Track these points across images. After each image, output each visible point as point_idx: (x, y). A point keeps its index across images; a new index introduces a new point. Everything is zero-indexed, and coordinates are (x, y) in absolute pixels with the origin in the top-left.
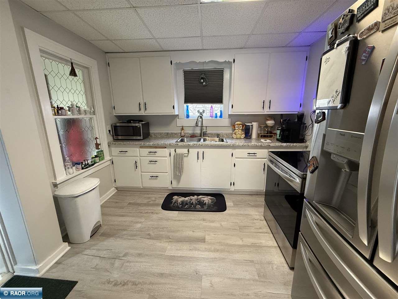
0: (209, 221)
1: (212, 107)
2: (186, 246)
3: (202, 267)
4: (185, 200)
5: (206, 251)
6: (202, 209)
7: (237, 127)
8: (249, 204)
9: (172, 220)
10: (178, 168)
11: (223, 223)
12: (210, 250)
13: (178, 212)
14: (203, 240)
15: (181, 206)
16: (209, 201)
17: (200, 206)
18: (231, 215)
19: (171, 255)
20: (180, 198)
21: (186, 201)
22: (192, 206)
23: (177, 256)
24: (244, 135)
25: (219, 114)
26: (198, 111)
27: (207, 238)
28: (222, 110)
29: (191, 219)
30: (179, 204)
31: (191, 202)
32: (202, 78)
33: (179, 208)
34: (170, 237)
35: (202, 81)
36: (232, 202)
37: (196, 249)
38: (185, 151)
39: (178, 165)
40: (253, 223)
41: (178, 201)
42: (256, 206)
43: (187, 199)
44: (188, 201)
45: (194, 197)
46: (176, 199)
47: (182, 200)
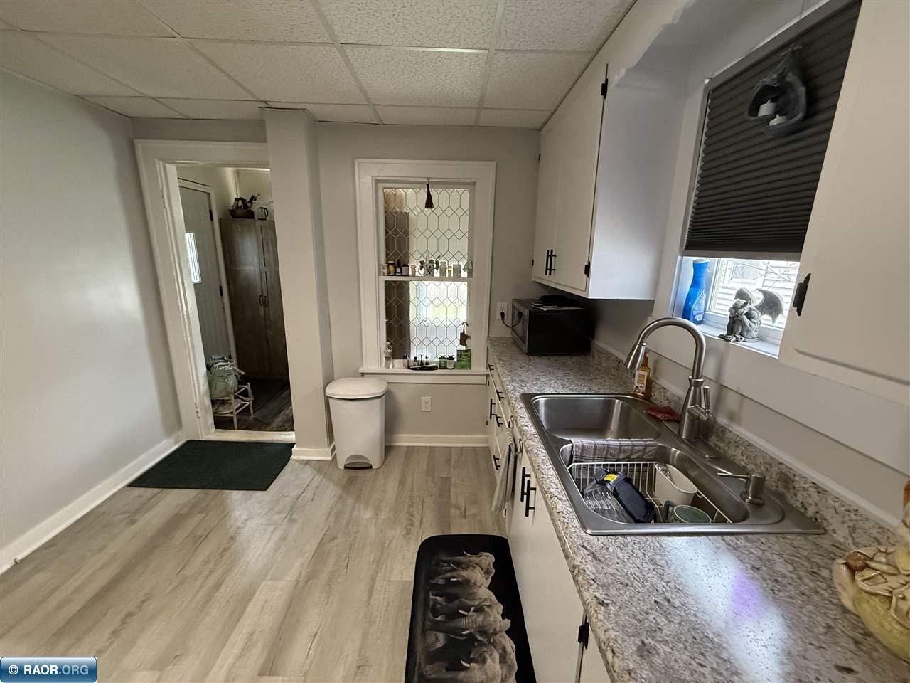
4: (474, 590)
9: (376, 572)
13: (413, 579)
15: (441, 582)
19: (258, 592)
20: (486, 573)
21: (474, 594)
22: (439, 618)
30: (449, 575)
31: (466, 610)
43: (484, 592)
44: (474, 599)
45: (500, 617)
46: (481, 561)
47: (473, 581)
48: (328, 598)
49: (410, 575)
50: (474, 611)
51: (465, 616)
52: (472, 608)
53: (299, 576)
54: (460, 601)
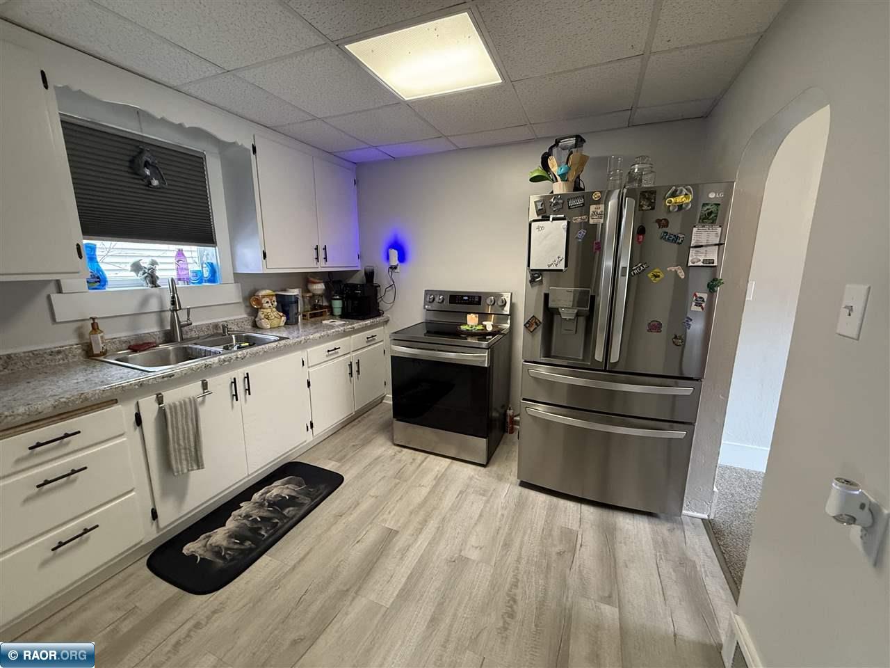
0: (350, 507)
1: (180, 253)
2: (389, 564)
3: (445, 550)
4: (234, 528)
5: (417, 536)
6: (306, 508)
7: (267, 302)
8: (354, 446)
9: (286, 575)
10: (183, 451)
11: (373, 492)
12: (420, 531)
13: (264, 556)
14: (391, 534)
15: (247, 543)
16: (288, 488)
17: (291, 508)
18: (359, 476)
19: (395, 595)
20: (210, 536)
21: (238, 527)
22: (277, 521)
23: (406, 583)
24: (284, 319)
25: (206, 274)
26: (137, 267)
27: (388, 525)
28: (214, 262)
29: (319, 536)
30: (235, 547)
31: (256, 518)
32: (147, 164)
33: (251, 550)
34: (345, 589)
35: (148, 172)
36: (330, 461)
37: (407, 548)
38: (194, 389)
39: (181, 442)
40: (400, 461)
41: (219, 547)
42: (366, 442)
43: (231, 524)
44: (243, 524)
45: (243, 509)
46: (200, 548)
47: (227, 534)
48: (338, 566)
49: (265, 559)
50: (251, 517)
51: (259, 517)
52: (251, 519)
53: (354, 598)
54: (252, 525)
